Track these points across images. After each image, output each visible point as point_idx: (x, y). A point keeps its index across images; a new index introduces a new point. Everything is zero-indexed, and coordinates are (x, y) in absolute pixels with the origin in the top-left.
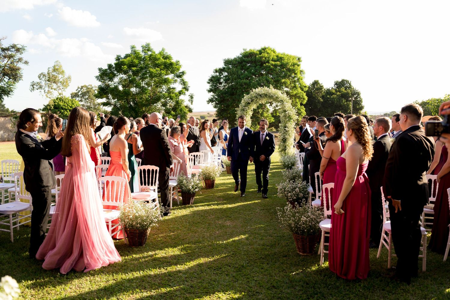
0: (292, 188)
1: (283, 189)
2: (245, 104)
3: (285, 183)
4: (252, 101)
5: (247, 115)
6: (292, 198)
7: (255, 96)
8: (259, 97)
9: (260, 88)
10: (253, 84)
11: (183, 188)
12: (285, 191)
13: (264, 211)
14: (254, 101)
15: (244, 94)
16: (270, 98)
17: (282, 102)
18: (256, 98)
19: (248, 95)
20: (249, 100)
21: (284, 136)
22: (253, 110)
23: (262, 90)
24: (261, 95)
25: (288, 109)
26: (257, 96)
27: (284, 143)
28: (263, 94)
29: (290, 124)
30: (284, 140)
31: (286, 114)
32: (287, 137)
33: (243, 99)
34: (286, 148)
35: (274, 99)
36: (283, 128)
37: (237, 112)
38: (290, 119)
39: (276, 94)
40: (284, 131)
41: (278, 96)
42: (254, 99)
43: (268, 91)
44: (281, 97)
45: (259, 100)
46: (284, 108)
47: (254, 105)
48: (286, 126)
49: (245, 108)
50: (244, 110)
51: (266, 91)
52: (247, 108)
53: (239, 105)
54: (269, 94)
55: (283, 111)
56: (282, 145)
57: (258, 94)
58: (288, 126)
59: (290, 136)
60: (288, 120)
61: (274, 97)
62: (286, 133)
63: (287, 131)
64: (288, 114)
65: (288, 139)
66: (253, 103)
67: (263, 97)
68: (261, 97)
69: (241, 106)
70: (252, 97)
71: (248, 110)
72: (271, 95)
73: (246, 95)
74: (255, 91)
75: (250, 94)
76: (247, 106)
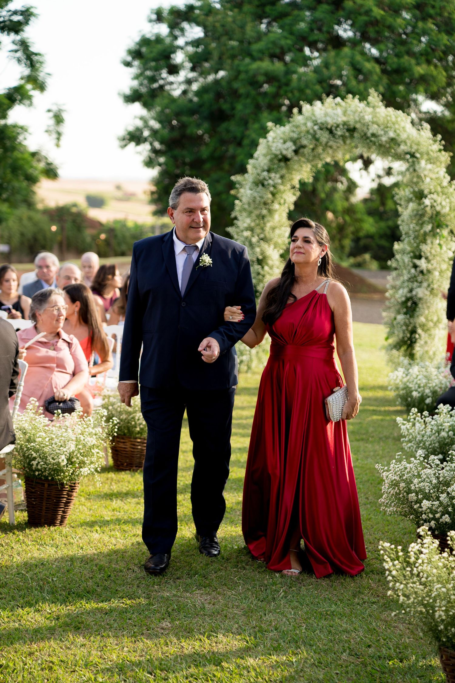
0: (435, 481)
1: (402, 485)
2: (271, 160)
3: (410, 463)
4: (296, 152)
5: (276, 206)
6: (434, 519)
7: (308, 132)
8: (324, 137)
9: (330, 99)
10: (299, 79)
11: (34, 463)
12: (409, 491)
14: (303, 153)
15: (270, 124)
16: (368, 141)
17: (411, 160)
18: (314, 142)
19: (282, 128)
20: (285, 146)
21: (411, 291)
22: (298, 186)
23: (336, 109)
24: (333, 128)
25: (432, 187)
26: (319, 132)
27: (408, 316)
28: (341, 126)
29: (438, 246)
30: (409, 304)
31: (422, 206)
32: (420, 295)
33: (265, 141)
34: (415, 337)
35: (381, 146)
36: (409, 261)
37: (237, 188)
38: (439, 226)
39: (389, 125)
40: (413, 271)
41: (398, 135)
42: (305, 142)
43: (361, 114)
44: (407, 141)
45: (324, 150)
46: (416, 184)
47: (304, 165)
48: (422, 254)
49: (270, 178)
50: (266, 183)
51: (355, 112)
52: (278, 176)
53: (248, 163)
54: (364, 125)
55: (411, 196)
56: (402, 323)
57: (321, 123)
58: (429, 254)
59: (435, 291)
60: (430, 231)
61: (384, 139)
62: (418, 278)
63: (425, 271)
64: (432, 206)
65: (426, 303)
66: (300, 158)
67: (341, 136)
68: (334, 137)
69: (254, 169)
70: (299, 136)
71: (280, 184)
72: (371, 131)
73: (276, 126)
74: (312, 114)
75: (293, 123)
76: (277, 170)
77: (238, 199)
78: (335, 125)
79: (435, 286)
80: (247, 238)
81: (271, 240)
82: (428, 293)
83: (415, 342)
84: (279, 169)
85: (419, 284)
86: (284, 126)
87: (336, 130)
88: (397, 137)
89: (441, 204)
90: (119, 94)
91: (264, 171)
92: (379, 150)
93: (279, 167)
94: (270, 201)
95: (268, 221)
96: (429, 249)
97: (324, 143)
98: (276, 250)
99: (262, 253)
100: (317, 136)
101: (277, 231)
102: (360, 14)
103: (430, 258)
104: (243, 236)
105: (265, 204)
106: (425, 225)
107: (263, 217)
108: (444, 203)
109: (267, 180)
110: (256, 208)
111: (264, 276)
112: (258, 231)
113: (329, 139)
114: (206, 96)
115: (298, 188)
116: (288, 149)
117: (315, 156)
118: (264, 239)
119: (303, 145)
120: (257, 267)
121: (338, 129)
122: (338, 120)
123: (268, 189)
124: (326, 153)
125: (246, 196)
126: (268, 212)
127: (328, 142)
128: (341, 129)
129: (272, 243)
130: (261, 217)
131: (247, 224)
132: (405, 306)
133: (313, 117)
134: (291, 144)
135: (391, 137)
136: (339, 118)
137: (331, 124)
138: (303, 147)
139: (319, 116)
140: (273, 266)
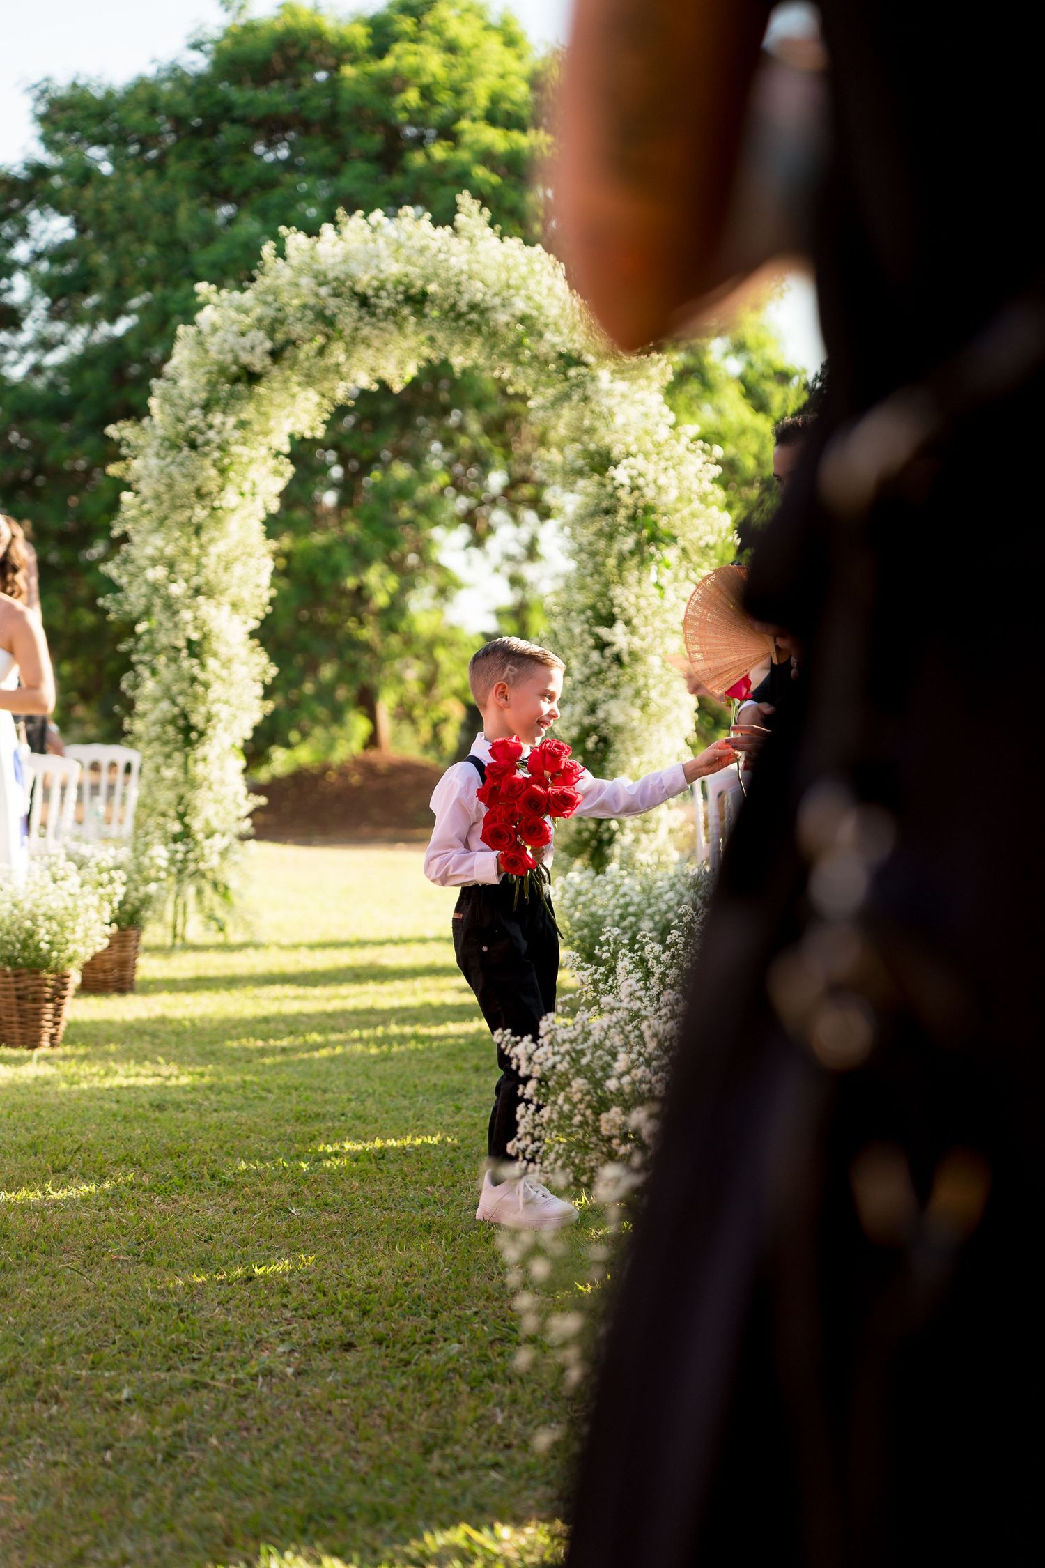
2: (210, 380)
4: (275, 355)
5: (230, 498)
7: (305, 306)
8: (348, 315)
9: (357, 220)
13: (351, 1358)
14: (295, 359)
15: (203, 288)
16: (462, 323)
17: (572, 372)
18: (321, 327)
19: (236, 294)
20: (246, 341)
21: (592, 709)
22: (286, 449)
23: (374, 241)
24: (370, 292)
25: (630, 439)
26: (333, 303)
28: (389, 286)
29: (656, 591)
30: (590, 744)
31: (610, 489)
32: (618, 718)
33: (191, 330)
34: (609, 829)
35: (494, 334)
36: (583, 631)
37: (124, 458)
38: (654, 539)
39: (512, 282)
40: (595, 656)
41: (539, 308)
42: (297, 329)
43: (441, 256)
44: (561, 322)
45: (349, 353)
46: (591, 431)
47: (302, 394)
48: (616, 610)
49: (211, 427)
50: (200, 440)
51: (422, 251)
52: (231, 421)
53: (149, 393)
54: (449, 283)
55: (580, 463)
57: (337, 279)
58: (632, 611)
59: (652, 708)
60: (632, 553)
62: (609, 674)
63: (626, 658)
64: (634, 488)
65: (634, 739)
66: (288, 373)
67: (391, 312)
68: (373, 314)
69: (167, 407)
70: (280, 315)
71: (236, 443)
72: (466, 297)
73: (218, 292)
74: (312, 258)
75: (263, 282)
76: (227, 405)
77: (128, 487)
78: (375, 283)
79: (654, 694)
80: (155, 588)
81: (222, 592)
82: (636, 713)
83: (611, 841)
84: (232, 402)
85: (611, 692)
86: (242, 290)
87: (378, 296)
88: (535, 313)
89: (655, 482)
91: (192, 406)
92: (492, 348)
93: (233, 396)
94: (212, 486)
95: (212, 541)
96: (632, 599)
97: (347, 332)
98: (237, 619)
99: (199, 624)
100: (328, 312)
101: (238, 569)
103: (635, 621)
104: (146, 581)
105: (200, 494)
106: (619, 537)
107: (198, 530)
108: (662, 481)
109: (202, 433)
110: (175, 508)
111: (206, 686)
112: (186, 566)
113: (361, 319)
114: (89, 376)
115: (288, 456)
116: (253, 348)
117: (327, 370)
118: (204, 589)
119: (293, 336)
120: (188, 664)
121: (383, 294)
122: (381, 271)
123: (206, 455)
124: (354, 360)
125: (150, 476)
126: (210, 516)
127: (357, 329)
128: (389, 294)
129: (226, 599)
130: (191, 530)
131: (156, 548)
132: (580, 749)
133: (315, 266)
134: (261, 335)
135: (518, 314)
136: (383, 266)
137: (365, 281)
138: (294, 343)
139: (331, 261)
140: (230, 660)
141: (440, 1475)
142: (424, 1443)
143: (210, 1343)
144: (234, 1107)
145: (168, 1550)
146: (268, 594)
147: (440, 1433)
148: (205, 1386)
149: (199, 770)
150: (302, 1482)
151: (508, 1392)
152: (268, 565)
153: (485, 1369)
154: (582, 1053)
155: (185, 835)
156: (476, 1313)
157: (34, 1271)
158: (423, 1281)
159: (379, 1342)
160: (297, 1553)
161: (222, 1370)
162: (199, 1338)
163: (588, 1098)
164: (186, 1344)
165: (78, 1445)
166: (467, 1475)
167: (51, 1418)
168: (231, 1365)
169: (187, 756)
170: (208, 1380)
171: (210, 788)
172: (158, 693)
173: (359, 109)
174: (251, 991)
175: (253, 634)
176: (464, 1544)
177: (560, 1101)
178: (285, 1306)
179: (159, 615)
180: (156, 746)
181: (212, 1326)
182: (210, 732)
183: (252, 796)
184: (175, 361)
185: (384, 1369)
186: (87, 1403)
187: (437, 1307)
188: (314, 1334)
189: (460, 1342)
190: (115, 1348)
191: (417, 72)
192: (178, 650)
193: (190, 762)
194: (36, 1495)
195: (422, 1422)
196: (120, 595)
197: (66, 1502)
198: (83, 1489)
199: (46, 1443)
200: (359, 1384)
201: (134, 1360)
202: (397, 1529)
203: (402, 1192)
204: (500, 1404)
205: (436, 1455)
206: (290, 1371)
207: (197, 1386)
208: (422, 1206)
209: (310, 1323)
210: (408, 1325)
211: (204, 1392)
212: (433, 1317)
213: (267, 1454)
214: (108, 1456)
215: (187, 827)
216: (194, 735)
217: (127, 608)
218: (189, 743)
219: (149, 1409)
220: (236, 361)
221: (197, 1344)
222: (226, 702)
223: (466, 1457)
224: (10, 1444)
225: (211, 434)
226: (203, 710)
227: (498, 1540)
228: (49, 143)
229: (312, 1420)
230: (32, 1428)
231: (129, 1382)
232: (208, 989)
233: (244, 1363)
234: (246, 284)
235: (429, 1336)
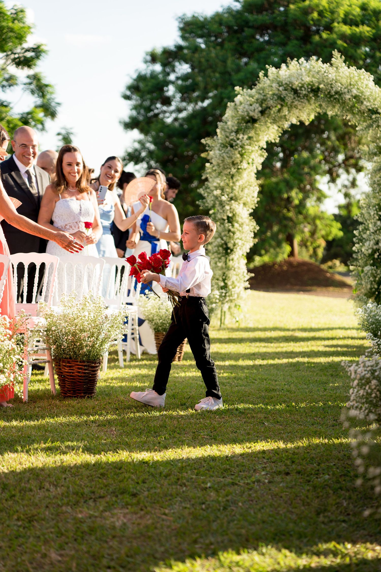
2: (239, 122)
4: (262, 112)
5: (244, 165)
7: (274, 94)
8: (290, 97)
9: (294, 62)
13: (289, 478)
14: (270, 114)
15: (237, 88)
16: (332, 99)
17: (374, 116)
18: (280, 102)
19: (249, 90)
20: (252, 108)
21: (377, 243)
22: (265, 147)
23: (300, 69)
24: (298, 88)
26: (284, 93)
27: (375, 267)
28: (305, 86)
30: (376, 256)
33: (233, 104)
35: (344, 103)
36: (375, 214)
37: (207, 151)
39: (352, 83)
41: (362, 93)
42: (271, 103)
43: (325, 74)
44: (370, 97)
45: (289, 111)
47: (271, 127)
49: (238, 139)
50: (234, 144)
51: (318, 72)
52: (246, 137)
53: (217, 127)
54: (328, 84)
55: (376, 150)
56: (369, 274)
57: (286, 84)
61: (348, 97)
66: (267, 119)
67: (306, 96)
68: (299, 97)
69: (223, 132)
70: (265, 98)
71: (247, 145)
72: (334, 89)
73: (243, 90)
74: (277, 76)
75: (259, 86)
76: (244, 131)
77: (208, 161)
78: (300, 85)
80: (216, 197)
81: (240, 199)
84: (246, 130)
86: (251, 89)
87: (301, 90)
88: (360, 95)
90: (120, 122)
91: (232, 132)
92: (343, 108)
93: (247, 128)
94: (238, 161)
95: (237, 180)
97: (289, 103)
98: (245, 209)
99: (232, 211)
100: (282, 96)
101: (246, 191)
102: (325, 47)
104: (214, 195)
105: (233, 164)
107: (232, 176)
109: (235, 141)
110: (224, 169)
111: (234, 233)
112: (228, 190)
113: (294, 98)
114: (194, 122)
115: (265, 149)
116: (254, 110)
117: (281, 117)
118: (234, 198)
119: (270, 105)
120: (227, 225)
121: (303, 89)
122: (302, 80)
123: (236, 149)
124: (291, 114)
125: (216, 157)
126: (237, 171)
127: (293, 102)
128: (305, 89)
129: (241, 202)
130: (230, 177)
131: (218, 183)
132: (372, 258)
133: (279, 79)
134: (258, 105)
135: (354, 95)
136: (303, 79)
137: (296, 84)
138: (269, 108)
139: (284, 77)
140: (242, 224)
141: (323, 523)
142: (317, 511)
143: (237, 469)
144: (243, 385)
145: (226, 542)
146: (256, 200)
147: (323, 508)
148: (236, 484)
149: (231, 263)
150: (272, 521)
151: (347, 494)
152: (257, 189)
153: (339, 485)
154: (375, 371)
155: (225, 287)
156: (334, 465)
157: (175, 440)
158: (314, 452)
159: (299, 473)
160: (272, 547)
161: (242, 479)
162: (234, 467)
163: (378, 387)
164: (229, 469)
165: (193, 502)
166: (333, 524)
167: (183, 492)
168: (245, 477)
169: (226, 258)
170: (237, 482)
171: (234, 270)
172: (217, 236)
173: (295, 20)
174: (248, 344)
175: (251, 215)
176: (333, 549)
177: (367, 388)
178: (264, 458)
179: (218, 207)
180: (216, 254)
181: (238, 463)
182: (235, 250)
183: (249, 273)
184: (226, 115)
185: (301, 483)
186: (195, 487)
187: (320, 461)
188: (275, 468)
189: (329, 475)
190: (204, 469)
191: (317, 6)
192: (224, 220)
193: (228, 261)
194: (180, 518)
195: (316, 503)
196: (204, 200)
197: (190, 521)
198: (196, 518)
199: (182, 500)
200: (292, 488)
201: (211, 473)
202: (308, 541)
203: (305, 419)
204: (344, 499)
205: (321, 515)
206: (266, 481)
207: (233, 484)
208: (313, 425)
209: (273, 464)
210: (309, 468)
211: (236, 487)
212: (318, 465)
213: (260, 510)
214: (204, 506)
215: (226, 284)
216: (229, 251)
217: (207, 205)
218: (227, 254)
219: (217, 491)
220: (248, 115)
221: (233, 469)
222: (241, 239)
223: (333, 517)
224: (170, 500)
225: (238, 142)
226: (232, 242)
227: (346, 548)
228: (183, 38)
229: (275, 499)
230: (177, 495)
231: (210, 481)
232: (233, 342)
233: (250, 477)
234: (253, 86)
235: (317, 472)
